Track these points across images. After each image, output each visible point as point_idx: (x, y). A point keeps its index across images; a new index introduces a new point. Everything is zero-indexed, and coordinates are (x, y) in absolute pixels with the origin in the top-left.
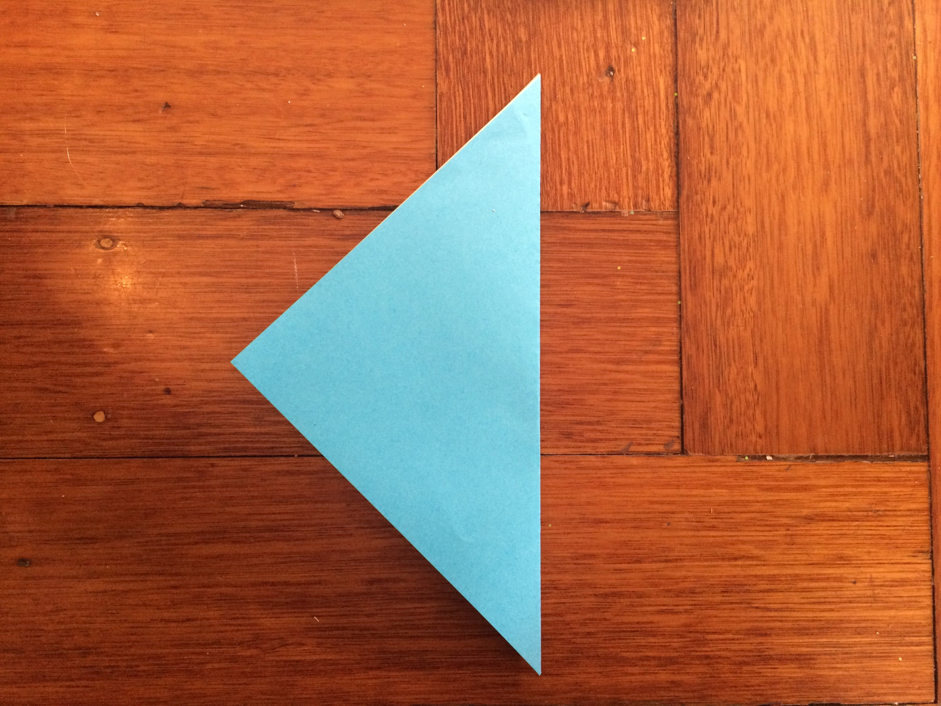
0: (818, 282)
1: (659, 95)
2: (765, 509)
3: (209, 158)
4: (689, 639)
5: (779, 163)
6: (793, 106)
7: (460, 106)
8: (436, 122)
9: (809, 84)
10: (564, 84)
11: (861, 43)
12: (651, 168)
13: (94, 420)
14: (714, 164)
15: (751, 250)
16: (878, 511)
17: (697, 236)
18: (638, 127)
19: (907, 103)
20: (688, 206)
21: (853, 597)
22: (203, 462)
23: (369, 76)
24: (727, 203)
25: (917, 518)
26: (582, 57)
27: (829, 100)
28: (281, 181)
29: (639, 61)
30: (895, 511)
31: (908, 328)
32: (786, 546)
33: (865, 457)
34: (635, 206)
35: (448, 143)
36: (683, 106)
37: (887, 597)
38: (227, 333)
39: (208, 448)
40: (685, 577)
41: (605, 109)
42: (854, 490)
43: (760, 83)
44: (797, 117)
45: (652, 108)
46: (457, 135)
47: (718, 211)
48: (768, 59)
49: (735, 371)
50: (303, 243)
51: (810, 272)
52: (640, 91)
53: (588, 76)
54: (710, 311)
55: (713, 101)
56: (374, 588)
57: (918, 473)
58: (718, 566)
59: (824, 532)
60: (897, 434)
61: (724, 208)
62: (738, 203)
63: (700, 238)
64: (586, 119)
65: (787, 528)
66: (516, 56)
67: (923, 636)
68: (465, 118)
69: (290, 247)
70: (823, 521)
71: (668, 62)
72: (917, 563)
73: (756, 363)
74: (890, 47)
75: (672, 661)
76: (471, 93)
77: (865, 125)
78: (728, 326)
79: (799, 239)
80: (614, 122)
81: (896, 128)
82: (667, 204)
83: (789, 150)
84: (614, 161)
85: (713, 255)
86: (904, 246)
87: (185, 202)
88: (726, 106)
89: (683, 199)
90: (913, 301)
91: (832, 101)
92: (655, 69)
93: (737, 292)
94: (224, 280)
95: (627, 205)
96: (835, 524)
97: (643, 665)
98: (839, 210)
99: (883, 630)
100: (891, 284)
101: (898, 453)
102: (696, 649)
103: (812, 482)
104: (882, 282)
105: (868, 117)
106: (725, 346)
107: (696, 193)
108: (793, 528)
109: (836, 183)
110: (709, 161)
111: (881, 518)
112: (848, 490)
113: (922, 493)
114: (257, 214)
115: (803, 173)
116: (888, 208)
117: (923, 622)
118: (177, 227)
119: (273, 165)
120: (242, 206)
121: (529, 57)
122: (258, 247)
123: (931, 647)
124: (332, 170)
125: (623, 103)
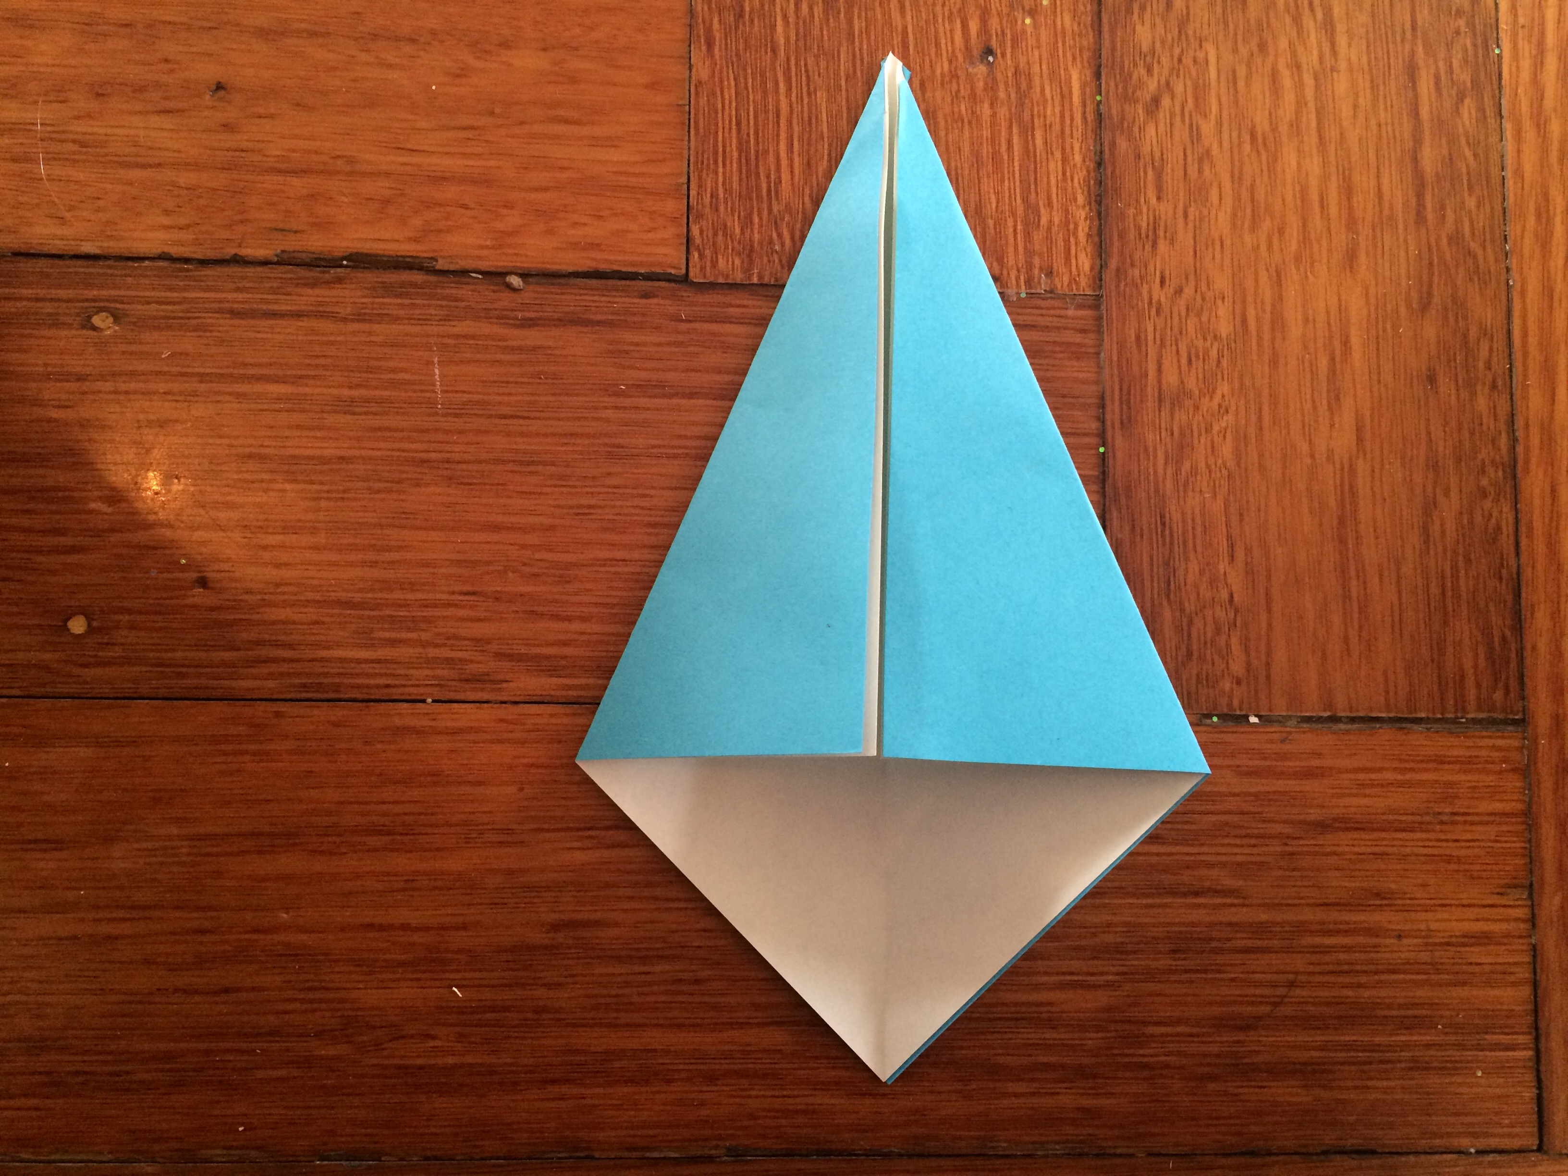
0: (1337, 419)
1: (1071, 98)
2: (1246, 807)
3: (289, 179)
4: (1113, 1034)
5: (1272, 218)
6: (1296, 127)
7: (730, 103)
8: (689, 132)
9: (1323, 88)
11: (1408, 26)
12: (1056, 220)
13: (68, 630)
14: (1163, 217)
15: (1224, 363)
16: (1439, 813)
17: (1133, 339)
18: (1035, 152)
19: (1486, 126)
20: (1118, 286)
21: (1397, 964)
22: (260, 708)
23: (576, 49)
24: (1184, 281)
25: (1506, 828)
26: (941, 29)
27: (1355, 116)
28: (417, 222)
29: (1038, 40)
30: (1468, 814)
31: (1488, 504)
32: (1281, 873)
33: (1417, 721)
34: (1029, 282)
35: (708, 165)
36: (1111, 118)
37: (1455, 964)
38: (312, 483)
39: (271, 684)
40: (1109, 925)
41: (978, 119)
42: (1398, 777)
43: (1241, 84)
44: (1302, 142)
45: (1058, 120)
46: (724, 151)
47: (1169, 295)
48: (1254, 45)
49: (1197, 568)
50: (452, 330)
51: (1325, 402)
52: (1038, 89)
53: (950, 62)
54: (1155, 465)
55: (1161, 110)
56: (560, 937)
57: (1507, 749)
58: (1165, 906)
59: (1347, 849)
60: (1470, 682)
61: (1179, 291)
62: (1204, 285)
63: (1138, 338)
64: (947, 134)
65: (1285, 841)
66: (828, 25)
67: (1517, 1034)
68: (738, 124)
69: (428, 336)
70: (1347, 829)
71: (1085, 43)
72: (1505, 906)
73: (1232, 557)
74: (1458, 32)
75: (1084, 1072)
76: (750, 84)
77: (1415, 160)
78: (1185, 491)
79: (1305, 347)
80: (994, 140)
81: (1467, 166)
82: (1083, 282)
83: (1289, 197)
84: (994, 206)
85: (1159, 370)
86: (1481, 365)
87: (246, 252)
88: (1183, 121)
89: (1109, 276)
90: (1498, 457)
91: (1361, 117)
92: (1064, 56)
93: (1200, 435)
94: (308, 390)
95: (1014, 282)
96: (1366, 835)
97: (1033, 1080)
98: (1372, 301)
99: (1448, 1021)
100: (1460, 429)
101: (1470, 716)
102: (1126, 1051)
103: (1327, 762)
104: (1446, 423)
105: (1420, 147)
106: (1180, 525)
107: (1133, 265)
108: (1294, 842)
109: (1367, 255)
110: (1154, 211)
111: (1445, 827)
112: (1389, 776)
113: (1514, 782)
114: (371, 277)
115: (1313, 236)
116: (1454, 298)
117: (1517, 1008)
118: (230, 296)
119: (402, 195)
120: (345, 262)
121: (850, 22)
122: (370, 333)
123: (1530, 1053)
124: (505, 207)
125: (1010, 110)
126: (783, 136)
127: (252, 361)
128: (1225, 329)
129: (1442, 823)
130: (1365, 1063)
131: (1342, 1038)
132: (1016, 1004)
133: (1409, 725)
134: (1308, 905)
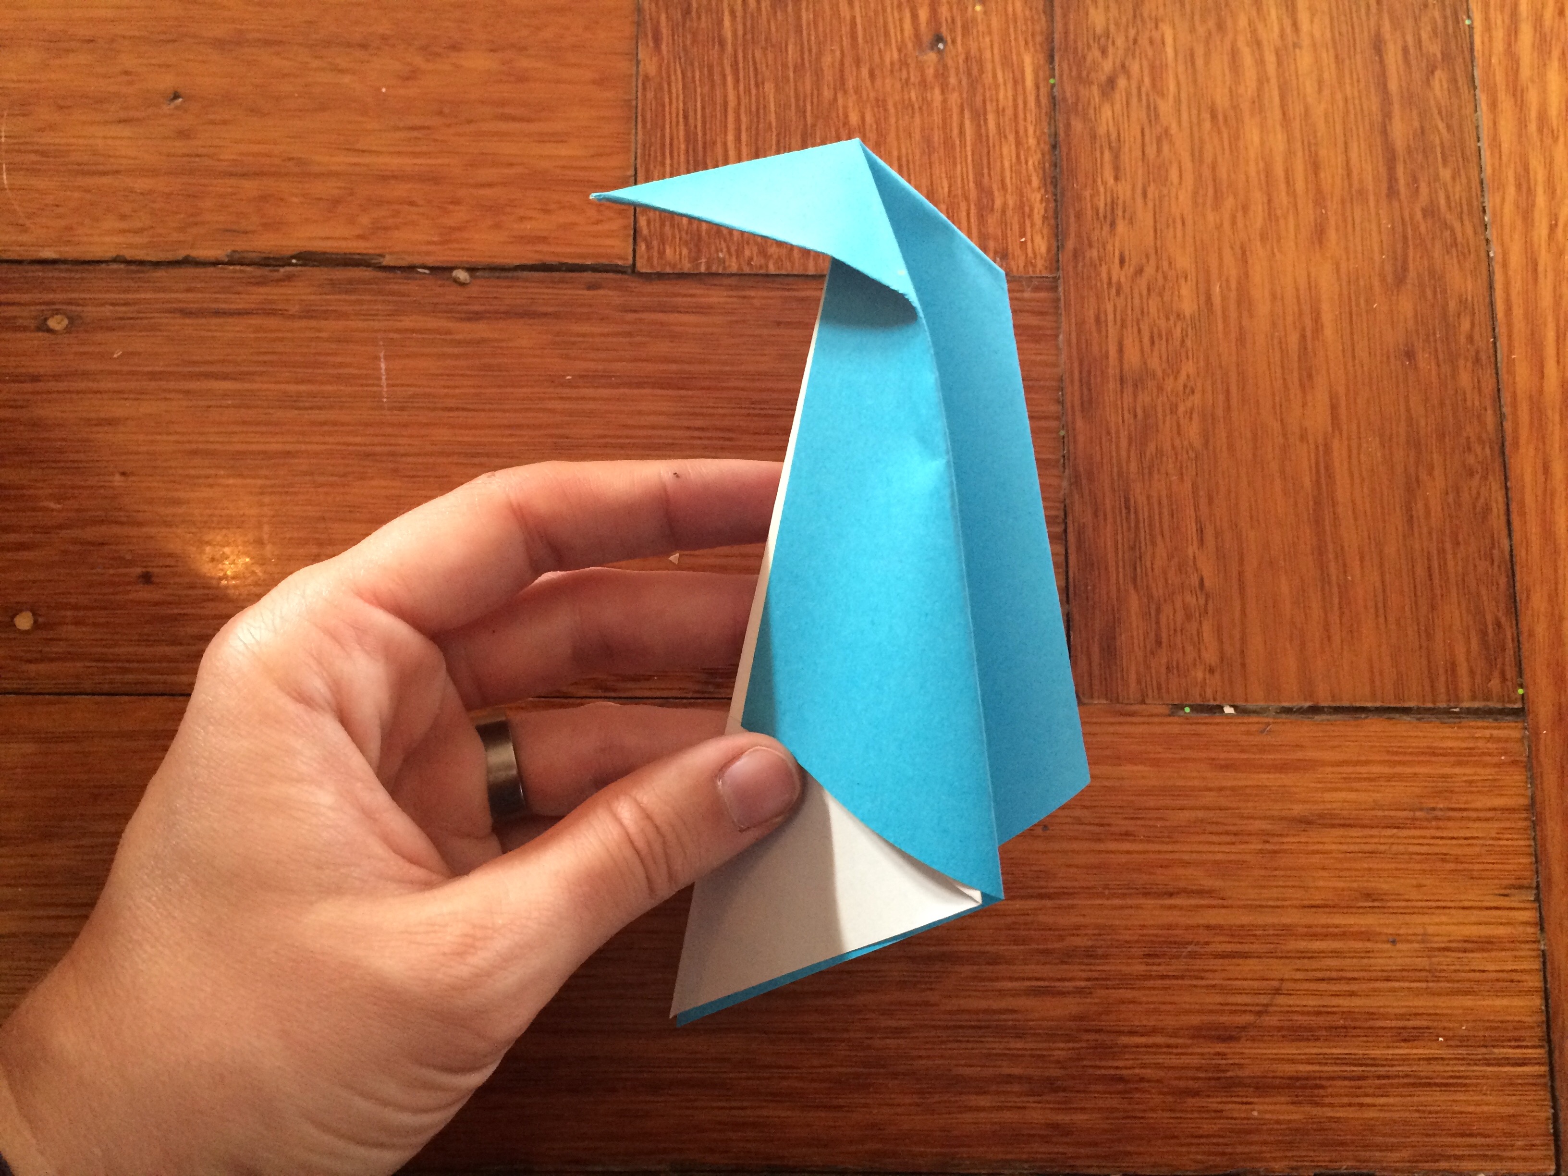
0: (1309, 398)
1: (1024, 82)
2: (1223, 802)
3: (241, 181)
4: (1084, 1045)
5: (1235, 196)
6: (1258, 104)
7: (677, 98)
8: (636, 125)
9: (1285, 63)
10: (858, 62)
12: (1011, 203)
13: (15, 626)
14: (1121, 197)
15: (1189, 343)
16: (1434, 809)
17: (1092, 320)
18: (988, 136)
19: (1459, 97)
20: (1075, 267)
21: (1392, 971)
23: (525, 48)
24: (1144, 261)
25: (1508, 824)
26: (890, 19)
27: (1320, 90)
28: (365, 220)
29: (989, 26)
30: (1465, 810)
31: (1476, 481)
32: (1263, 872)
33: (1406, 711)
35: (656, 157)
36: (1064, 99)
37: (1455, 971)
38: (258, 477)
40: (1078, 927)
41: (929, 104)
42: (1387, 770)
43: (1200, 62)
44: (1265, 118)
45: (1010, 103)
46: (671, 145)
47: (1129, 275)
48: (1211, 23)
49: (1165, 555)
50: (399, 325)
51: (1296, 379)
52: (990, 75)
53: (900, 50)
54: (1118, 447)
55: (1117, 91)
57: (1507, 740)
58: (1138, 907)
59: (1334, 847)
60: (1463, 670)
61: (1140, 271)
62: (1165, 264)
63: (1098, 319)
65: (1265, 838)
66: (776, 19)
67: (1527, 1047)
68: (686, 117)
69: (375, 331)
70: (1333, 826)
71: (1038, 28)
72: (1510, 908)
73: (1202, 541)
74: (1425, 5)
75: (1052, 1085)
76: (697, 77)
77: (1385, 132)
78: (1151, 474)
79: (1274, 325)
80: (945, 125)
81: (1441, 138)
82: (1040, 264)
83: (1253, 174)
84: (946, 190)
85: (1121, 350)
86: (1462, 340)
87: (198, 253)
88: (1140, 100)
89: (1065, 257)
90: (1484, 434)
91: (1326, 92)
92: (1016, 39)
93: (1164, 416)
94: (255, 386)
96: (1354, 832)
97: (998, 1093)
98: (1344, 278)
99: (1451, 1034)
100: (1442, 404)
101: (1466, 704)
102: (1098, 1063)
103: (1311, 754)
104: (1426, 400)
105: (1390, 119)
106: (1146, 509)
107: (1090, 246)
108: (1276, 839)
109: (1337, 230)
110: (1112, 191)
111: (1441, 824)
112: (1376, 769)
113: (1516, 777)
114: (321, 274)
115: (1279, 212)
116: (1432, 272)
117: (1528, 1019)
118: (180, 296)
119: (351, 194)
120: (294, 261)
121: (799, 17)
122: (319, 330)
123: (1544, 1069)
124: (452, 203)
125: (961, 94)
126: (731, 126)
127: (199, 358)
128: (1188, 306)
129: (1437, 819)
130: (1360, 1078)
131: (1335, 1051)
132: (977, 1012)
133: (1397, 716)
134: (1293, 906)
